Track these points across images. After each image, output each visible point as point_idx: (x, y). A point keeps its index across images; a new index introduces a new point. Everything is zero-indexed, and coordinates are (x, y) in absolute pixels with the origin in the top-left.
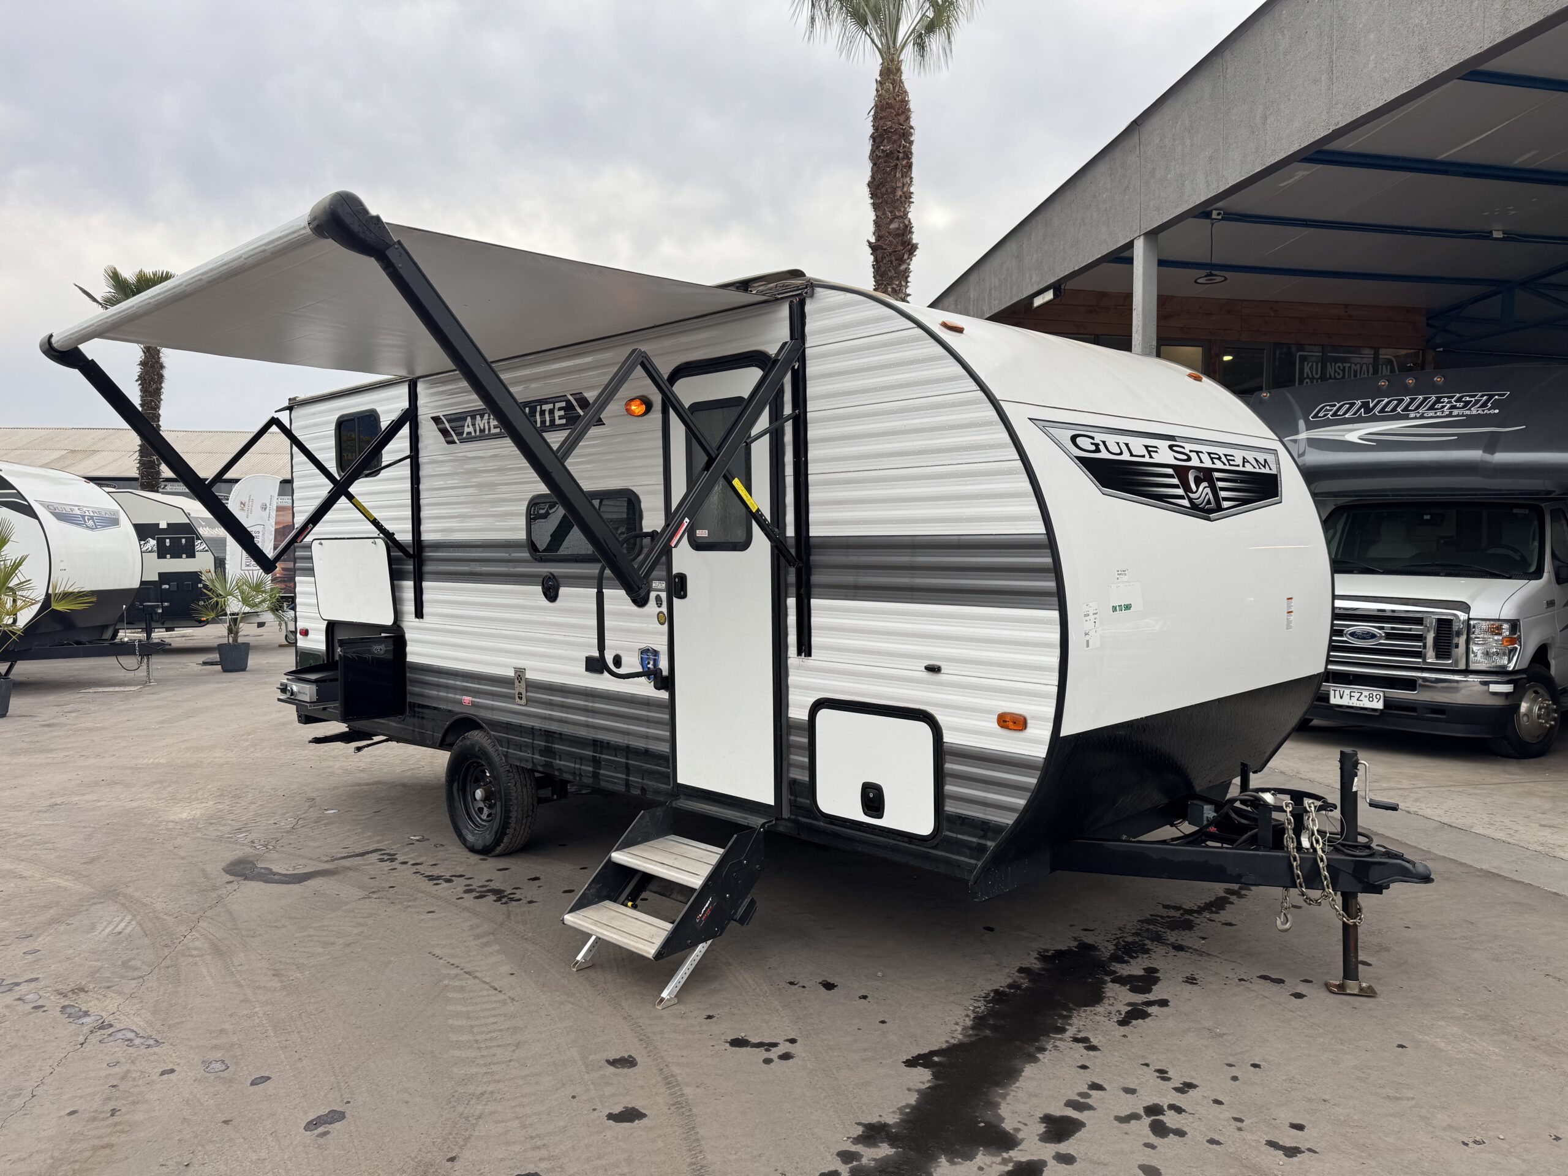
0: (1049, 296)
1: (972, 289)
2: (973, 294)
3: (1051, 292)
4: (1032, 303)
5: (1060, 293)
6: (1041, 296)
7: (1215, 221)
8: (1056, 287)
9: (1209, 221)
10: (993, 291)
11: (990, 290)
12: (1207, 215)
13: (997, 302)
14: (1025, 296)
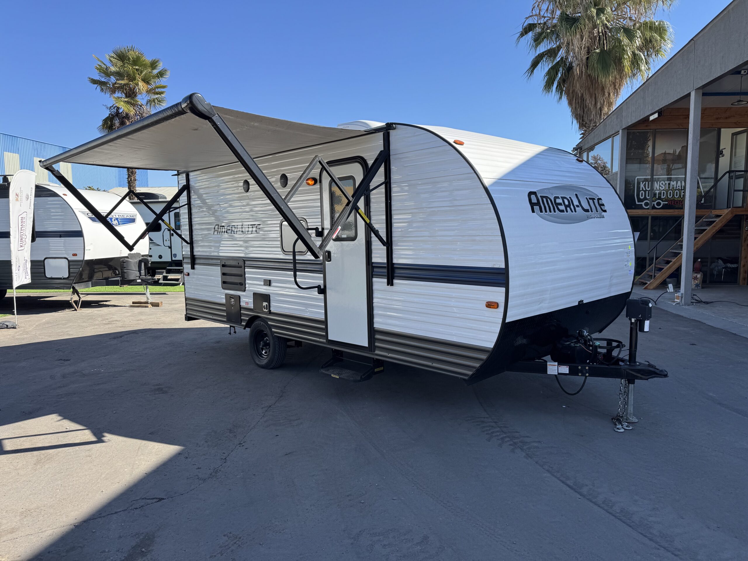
0: (656, 116)
1: (624, 112)
2: (624, 114)
3: (657, 114)
4: (649, 119)
5: (661, 114)
6: (653, 115)
7: (743, 75)
8: (660, 112)
9: (740, 75)
10: (633, 113)
11: (631, 112)
12: (739, 73)
13: (634, 118)
14: (646, 116)
